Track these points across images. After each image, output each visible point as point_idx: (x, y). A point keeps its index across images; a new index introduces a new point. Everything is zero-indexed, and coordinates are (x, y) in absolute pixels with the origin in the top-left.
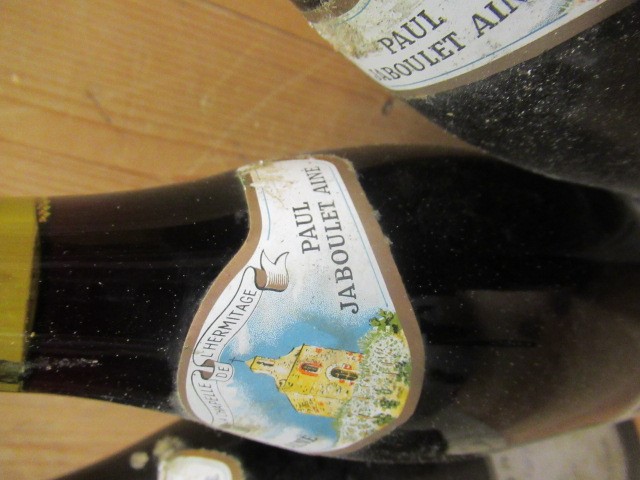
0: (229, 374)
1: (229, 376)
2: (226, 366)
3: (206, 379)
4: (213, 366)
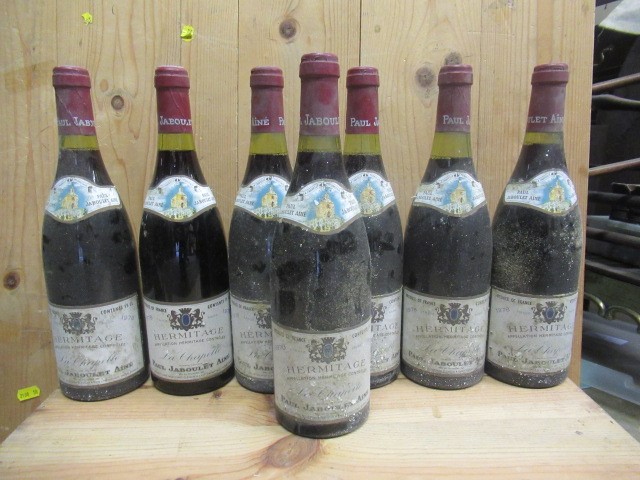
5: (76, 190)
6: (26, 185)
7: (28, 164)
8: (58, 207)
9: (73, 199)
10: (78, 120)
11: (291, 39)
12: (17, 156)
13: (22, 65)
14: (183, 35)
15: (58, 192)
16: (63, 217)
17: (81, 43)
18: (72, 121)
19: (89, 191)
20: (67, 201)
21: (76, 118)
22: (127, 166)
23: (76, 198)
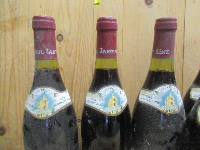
1: (111, 91)
3: (110, 89)
5: (47, 96)
6: (11, 81)
7: (11, 70)
8: (35, 108)
9: (45, 102)
10: (49, 50)
11: (150, 6)
12: (5, 66)
13: (9, 18)
14: (95, 3)
15: (35, 98)
16: (38, 115)
17: (41, 6)
18: (44, 51)
19: (55, 96)
20: (41, 104)
21: (47, 49)
22: (64, 71)
23: (47, 102)
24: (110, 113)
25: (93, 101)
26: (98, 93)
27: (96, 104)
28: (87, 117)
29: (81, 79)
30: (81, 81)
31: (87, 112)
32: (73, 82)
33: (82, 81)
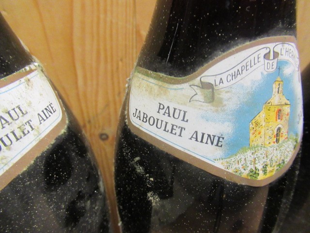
0: (271, 70)
1: (268, 71)
2: (275, 66)
3: (264, 57)
4: (274, 59)
24: (254, 173)
25: (171, 121)
26: (197, 81)
27: (187, 134)
28: (141, 180)
29: (98, 17)
30: (98, 23)
31: (140, 163)
32: (72, 28)
33: (102, 25)
